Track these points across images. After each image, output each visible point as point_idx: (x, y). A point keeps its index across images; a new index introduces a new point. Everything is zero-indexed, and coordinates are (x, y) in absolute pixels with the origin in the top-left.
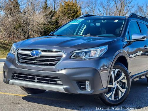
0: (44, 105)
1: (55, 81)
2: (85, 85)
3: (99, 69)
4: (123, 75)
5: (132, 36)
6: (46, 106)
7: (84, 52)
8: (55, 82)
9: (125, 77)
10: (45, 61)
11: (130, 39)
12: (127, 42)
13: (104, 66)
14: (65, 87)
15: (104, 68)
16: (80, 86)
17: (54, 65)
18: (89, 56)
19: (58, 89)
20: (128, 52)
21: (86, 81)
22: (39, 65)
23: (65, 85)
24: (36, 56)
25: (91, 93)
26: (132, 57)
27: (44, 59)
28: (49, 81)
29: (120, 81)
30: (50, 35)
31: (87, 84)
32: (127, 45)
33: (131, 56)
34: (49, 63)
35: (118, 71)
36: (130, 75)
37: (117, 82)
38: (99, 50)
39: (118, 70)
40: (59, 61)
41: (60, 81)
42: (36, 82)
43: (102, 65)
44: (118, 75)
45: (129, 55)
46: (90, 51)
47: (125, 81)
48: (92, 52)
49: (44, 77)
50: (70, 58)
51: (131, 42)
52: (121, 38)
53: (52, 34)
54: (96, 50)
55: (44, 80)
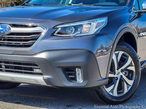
0: (16, 105)
1: (31, 69)
2: (75, 74)
3: (94, 52)
4: (130, 60)
5: (143, 5)
6: (19, 105)
7: (73, 26)
8: (32, 71)
9: (133, 62)
10: (16, 40)
11: (139, 9)
12: (136, 13)
13: (102, 48)
14: (46, 77)
15: (102, 51)
16: (67, 76)
17: (29, 46)
18: (81, 33)
19: (36, 80)
20: (137, 28)
21: (77, 69)
22: (8, 46)
23: (46, 74)
24: (3, 33)
25: (84, 85)
26: (143, 36)
27: (14, 37)
28: (22, 70)
29: (126, 69)
30: (24, 5)
31: (77, 72)
32: (135, 18)
33: (141, 34)
34: (21, 43)
35: (123, 55)
36: (140, 60)
37: (122, 70)
38: (94, 24)
39: (123, 52)
40: (36, 39)
41: (39, 69)
42: (4, 71)
43: (99, 47)
44: (123, 60)
45: (139, 33)
46: (81, 26)
47: (133, 68)
48: (84, 26)
49: (15, 63)
50: (53, 35)
51: (141, 12)
52: (127, 7)
53: (27, 3)
54: (90, 24)
55: (16, 68)
